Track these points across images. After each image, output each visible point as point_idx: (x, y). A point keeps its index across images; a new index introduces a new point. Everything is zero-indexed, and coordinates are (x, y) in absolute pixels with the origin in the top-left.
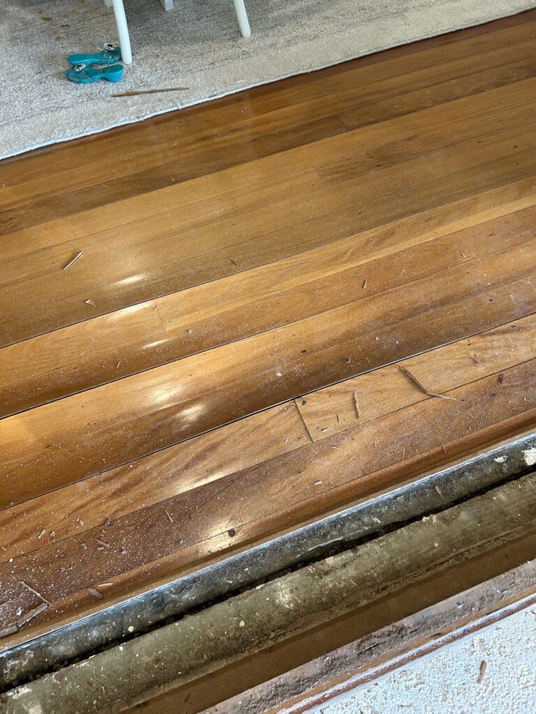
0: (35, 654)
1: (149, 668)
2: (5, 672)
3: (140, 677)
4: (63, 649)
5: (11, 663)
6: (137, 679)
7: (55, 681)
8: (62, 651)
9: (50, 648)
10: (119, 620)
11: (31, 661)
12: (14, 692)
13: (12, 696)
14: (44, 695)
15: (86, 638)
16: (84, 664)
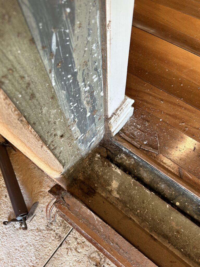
0: (134, 164)
1: (171, 229)
2: (118, 156)
3: (165, 228)
4: (145, 175)
5: (123, 155)
6: (162, 226)
7: (132, 183)
8: (144, 175)
9: (141, 169)
10: (177, 194)
11: (130, 164)
12: (115, 167)
13: (113, 167)
14: (124, 182)
15: (158, 183)
16: (148, 191)
